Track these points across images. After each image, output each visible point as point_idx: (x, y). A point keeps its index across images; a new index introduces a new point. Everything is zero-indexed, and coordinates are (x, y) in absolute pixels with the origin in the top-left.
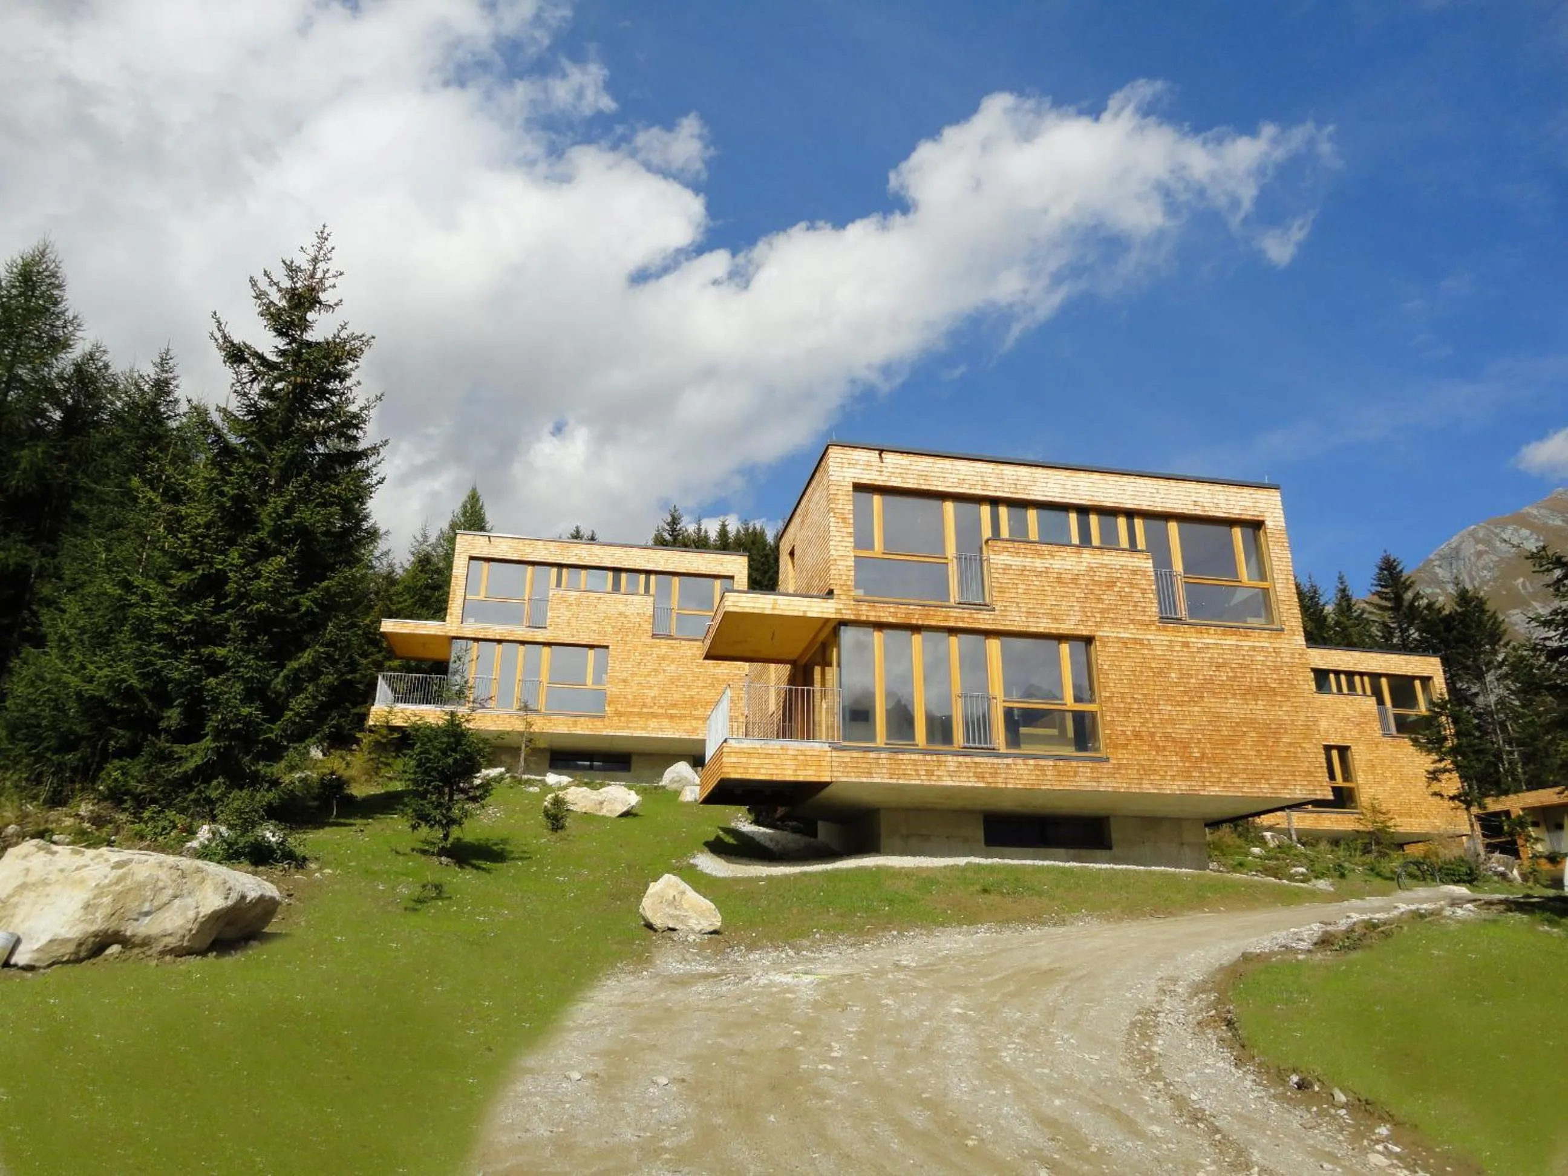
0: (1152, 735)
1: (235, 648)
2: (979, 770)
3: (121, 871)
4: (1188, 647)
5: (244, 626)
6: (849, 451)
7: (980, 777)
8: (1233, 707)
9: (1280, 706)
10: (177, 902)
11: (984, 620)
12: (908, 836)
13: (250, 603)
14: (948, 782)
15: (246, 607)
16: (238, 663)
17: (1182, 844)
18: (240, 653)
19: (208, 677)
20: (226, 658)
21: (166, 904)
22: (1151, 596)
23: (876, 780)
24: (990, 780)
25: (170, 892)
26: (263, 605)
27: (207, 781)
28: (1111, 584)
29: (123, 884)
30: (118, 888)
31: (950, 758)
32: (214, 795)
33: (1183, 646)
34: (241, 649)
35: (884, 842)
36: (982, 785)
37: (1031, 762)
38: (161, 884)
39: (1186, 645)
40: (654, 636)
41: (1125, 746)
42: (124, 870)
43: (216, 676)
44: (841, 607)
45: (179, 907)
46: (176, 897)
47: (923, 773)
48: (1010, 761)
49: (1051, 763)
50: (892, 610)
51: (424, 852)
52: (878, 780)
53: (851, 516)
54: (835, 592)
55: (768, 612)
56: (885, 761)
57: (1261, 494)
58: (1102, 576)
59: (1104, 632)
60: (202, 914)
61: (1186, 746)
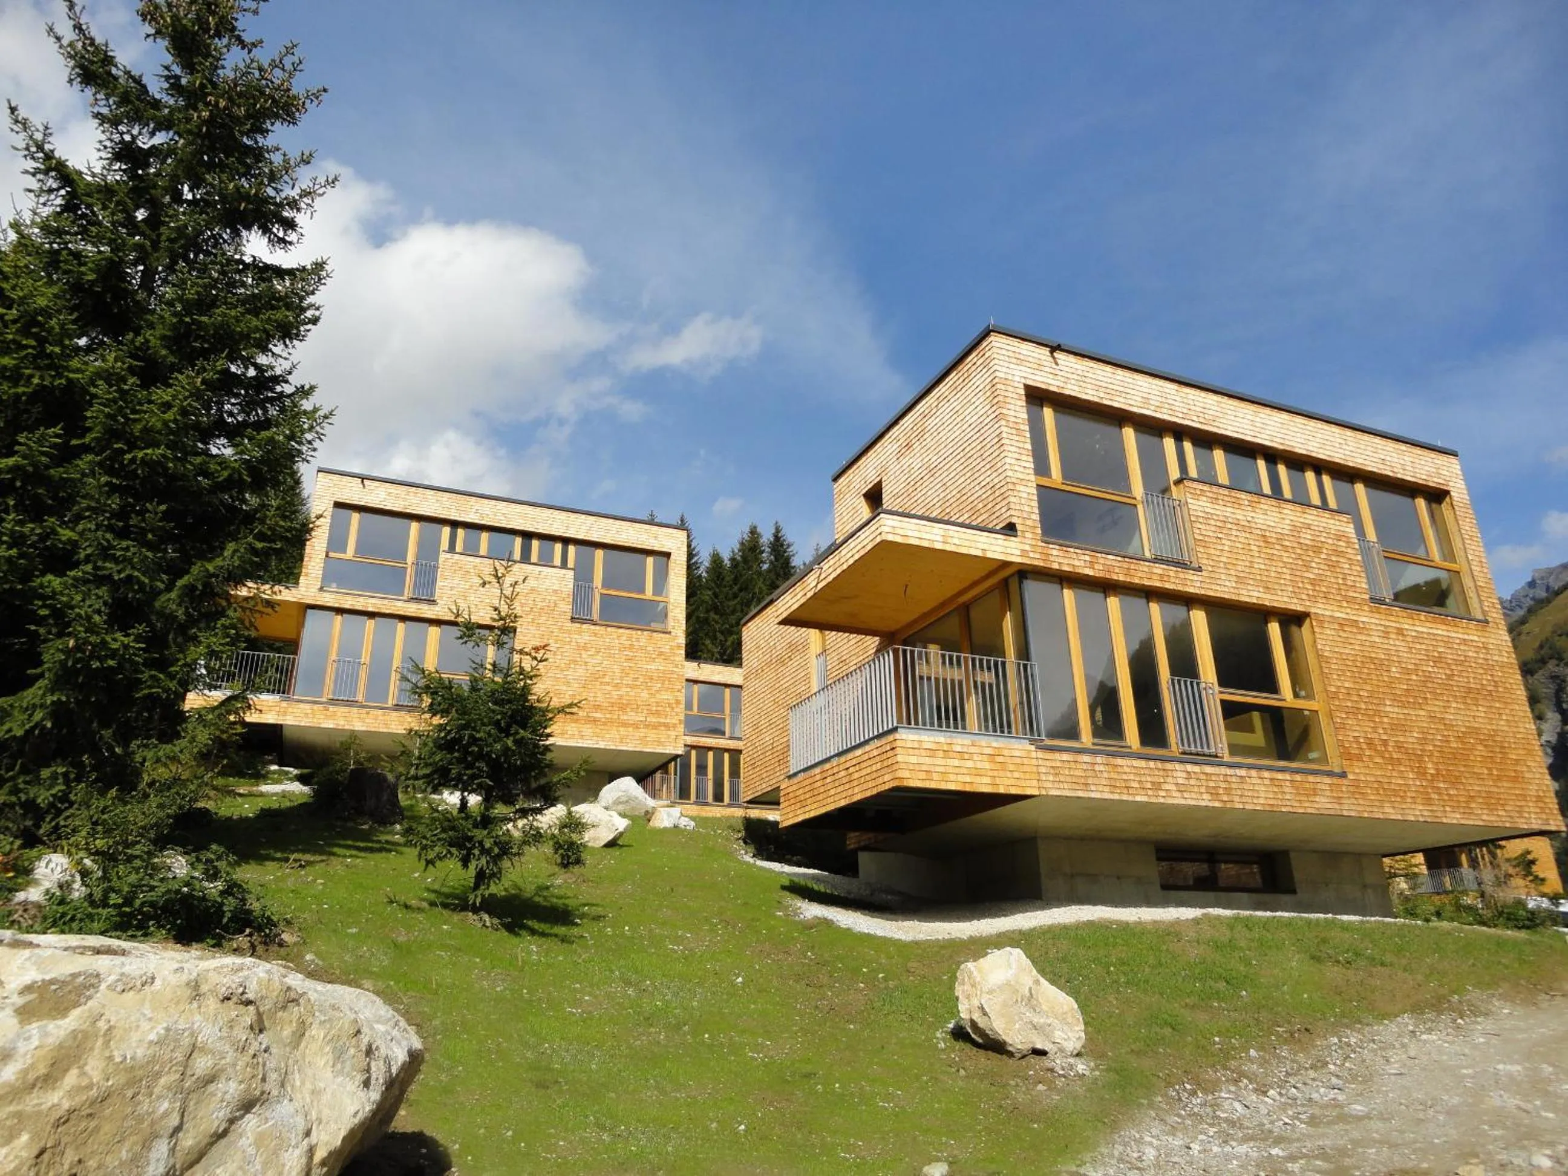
0: (1385, 743)
1: (98, 527)
2: (1212, 784)
3: (60, 1028)
4: (1403, 635)
5: (113, 489)
6: (1015, 342)
7: (1214, 793)
8: (1457, 715)
9: (1500, 714)
10: (250, 1123)
11: (1192, 584)
12: (1072, 876)
13: (132, 446)
14: (1178, 800)
15: (122, 452)
16: (105, 552)
17: (1365, 886)
18: (108, 536)
19: (43, 574)
20: (75, 544)
21: (220, 1136)
22: (1358, 568)
23: (1093, 795)
24: (1225, 798)
25: (230, 1089)
26: (154, 453)
27: (31, 769)
28: (1317, 550)
29: (71, 1079)
30: (57, 1099)
31: (1178, 766)
32: (43, 797)
33: (1397, 634)
34: (110, 528)
35: (1046, 883)
36: (1217, 804)
37: (1266, 774)
38: (202, 1064)
39: (1400, 632)
40: (573, 620)
41: (1359, 758)
42: (73, 1020)
43: (60, 573)
44: (1027, 548)
45: (260, 1141)
46: (247, 1106)
47: (1149, 786)
48: (1242, 772)
49: (1288, 777)
50: (1087, 558)
51: (445, 906)
52: (1097, 795)
53: (1027, 428)
54: (1019, 527)
55: (939, 546)
56: (1102, 768)
57: (1441, 460)
58: (1306, 537)
59: (1317, 609)
60: (320, 1154)
61: (1420, 758)
